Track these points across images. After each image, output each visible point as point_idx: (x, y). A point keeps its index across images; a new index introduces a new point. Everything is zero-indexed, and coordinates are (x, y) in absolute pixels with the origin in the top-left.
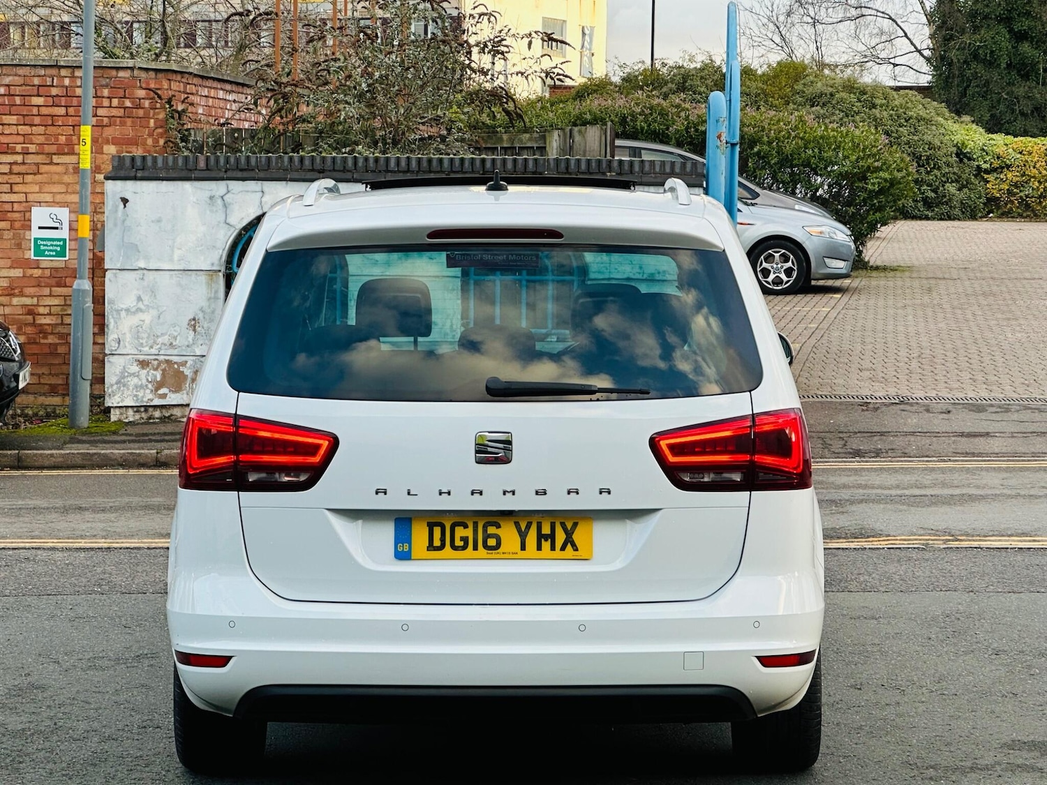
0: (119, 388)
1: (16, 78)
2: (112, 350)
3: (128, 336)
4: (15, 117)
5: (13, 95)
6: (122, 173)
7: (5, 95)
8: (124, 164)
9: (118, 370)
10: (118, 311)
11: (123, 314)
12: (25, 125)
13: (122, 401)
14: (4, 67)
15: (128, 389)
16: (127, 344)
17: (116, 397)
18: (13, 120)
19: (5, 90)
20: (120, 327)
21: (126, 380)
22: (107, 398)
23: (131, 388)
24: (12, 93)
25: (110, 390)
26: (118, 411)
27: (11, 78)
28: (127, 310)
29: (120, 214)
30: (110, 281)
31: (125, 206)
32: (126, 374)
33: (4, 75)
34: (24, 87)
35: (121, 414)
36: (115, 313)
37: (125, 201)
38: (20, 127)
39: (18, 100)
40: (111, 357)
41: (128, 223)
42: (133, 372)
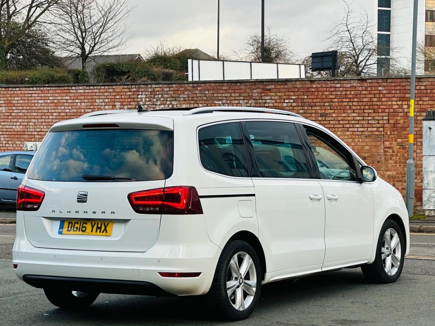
0: (428, 202)
1: (429, 83)
2: (425, 187)
3: (431, 182)
4: (428, 98)
5: (427, 89)
6: (429, 118)
7: (424, 89)
8: (430, 114)
9: (427, 195)
10: (428, 172)
11: (429, 173)
12: (431, 101)
13: (429, 207)
14: (424, 79)
15: (431, 203)
16: (431, 185)
17: (427, 206)
18: (427, 99)
19: (424, 88)
20: (428, 178)
21: (430, 199)
22: (423, 206)
23: (432, 202)
24: (427, 88)
25: (425, 203)
26: (428, 212)
27: (426, 83)
28: (431, 172)
29: (428, 134)
30: (425, 160)
31: (430, 131)
32: (431, 197)
33: (424, 81)
34: (431, 86)
35: (429, 212)
36: (426, 172)
37: (430, 129)
38: (429, 102)
39: (429, 91)
40: (425, 190)
41: (431, 137)
42: (433, 196)
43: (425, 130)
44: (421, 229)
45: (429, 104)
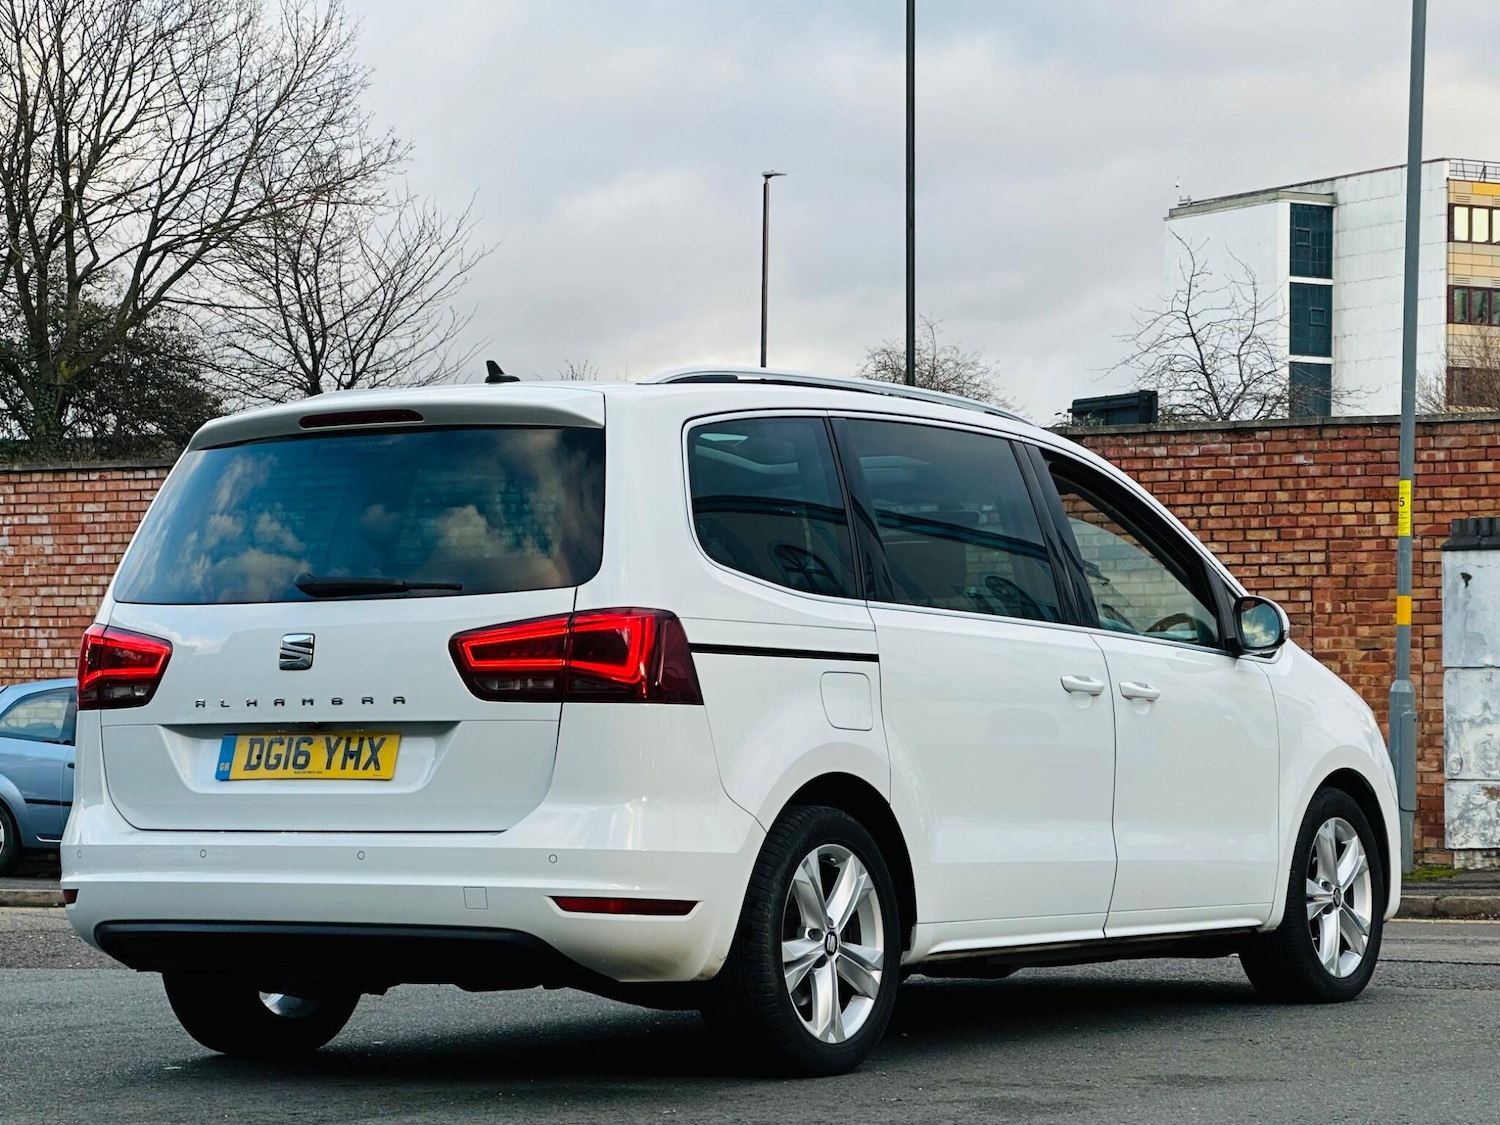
0: (1462, 825)
1: (1460, 438)
2: (1453, 774)
3: (1473, 755)
4: (1458, 489)
5: (1455, 461)
6: (1463, 542)
7: (1445, 461)
8: (1467, 530)
9: (1460, 800)
10: (1460, 723)
11: (1466, 726)
12: (1469, 498)
13: (1467, 841)
14: (1445, 426)
15: (1474, 826)
16: (1471, 766)
17: (1458, 836)
18: (1455, 492)
19: (1446, 455)
20: (1463, 745)
21: (1471, 813)
22: (1447, 838)
23: (1477, 825)
24: (1454, 458)
25: (1451, 828)
26: (1462, 856)
27: (1453, 439)
28: (1471, 721)
29: (1461, 594)
30: (1450, 683)
31: (1467, 585)
32: (1471, 806)
33: (1445, 435)
34: (1468, 450)
35: (1467, 859)
36: (1456, 725)
37: (1467, 577)
38: (1463, 502)
39: (1461, 467)
40: (1451, 783)
41: (1470, 606)
42: (1479, 803)
43: (1449, 581)
44: (1441, 907)
45: (1461, 511)
